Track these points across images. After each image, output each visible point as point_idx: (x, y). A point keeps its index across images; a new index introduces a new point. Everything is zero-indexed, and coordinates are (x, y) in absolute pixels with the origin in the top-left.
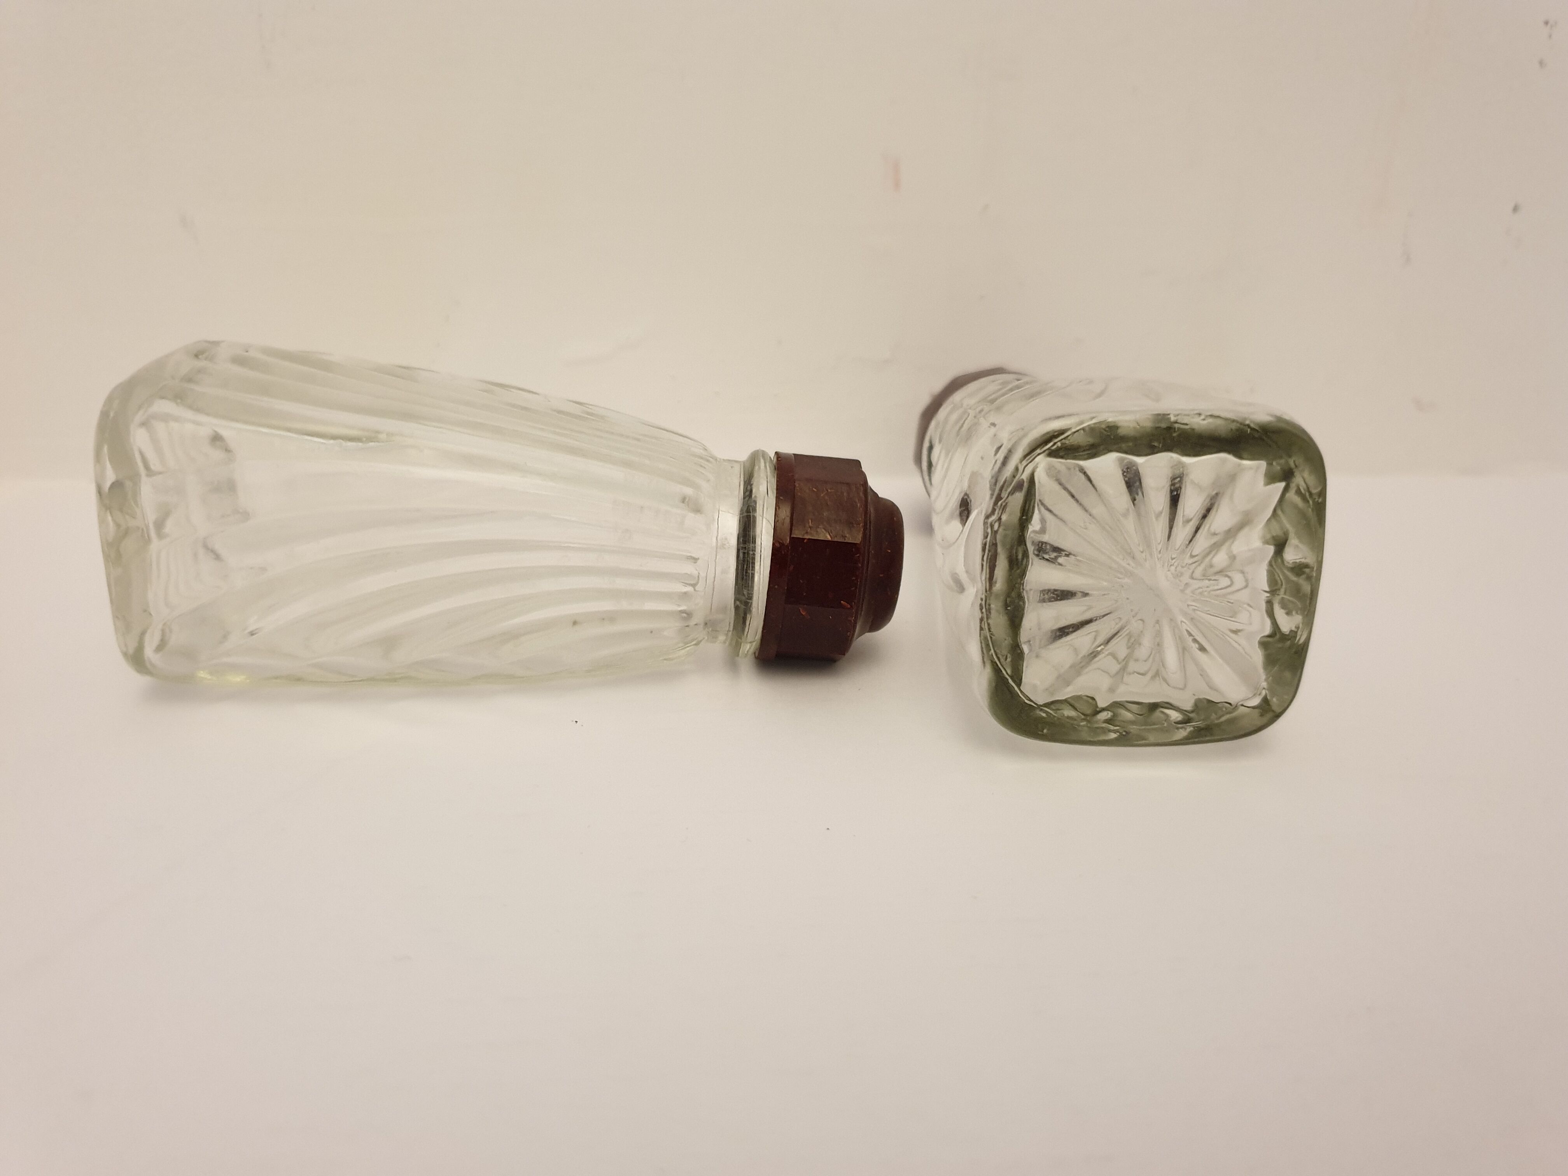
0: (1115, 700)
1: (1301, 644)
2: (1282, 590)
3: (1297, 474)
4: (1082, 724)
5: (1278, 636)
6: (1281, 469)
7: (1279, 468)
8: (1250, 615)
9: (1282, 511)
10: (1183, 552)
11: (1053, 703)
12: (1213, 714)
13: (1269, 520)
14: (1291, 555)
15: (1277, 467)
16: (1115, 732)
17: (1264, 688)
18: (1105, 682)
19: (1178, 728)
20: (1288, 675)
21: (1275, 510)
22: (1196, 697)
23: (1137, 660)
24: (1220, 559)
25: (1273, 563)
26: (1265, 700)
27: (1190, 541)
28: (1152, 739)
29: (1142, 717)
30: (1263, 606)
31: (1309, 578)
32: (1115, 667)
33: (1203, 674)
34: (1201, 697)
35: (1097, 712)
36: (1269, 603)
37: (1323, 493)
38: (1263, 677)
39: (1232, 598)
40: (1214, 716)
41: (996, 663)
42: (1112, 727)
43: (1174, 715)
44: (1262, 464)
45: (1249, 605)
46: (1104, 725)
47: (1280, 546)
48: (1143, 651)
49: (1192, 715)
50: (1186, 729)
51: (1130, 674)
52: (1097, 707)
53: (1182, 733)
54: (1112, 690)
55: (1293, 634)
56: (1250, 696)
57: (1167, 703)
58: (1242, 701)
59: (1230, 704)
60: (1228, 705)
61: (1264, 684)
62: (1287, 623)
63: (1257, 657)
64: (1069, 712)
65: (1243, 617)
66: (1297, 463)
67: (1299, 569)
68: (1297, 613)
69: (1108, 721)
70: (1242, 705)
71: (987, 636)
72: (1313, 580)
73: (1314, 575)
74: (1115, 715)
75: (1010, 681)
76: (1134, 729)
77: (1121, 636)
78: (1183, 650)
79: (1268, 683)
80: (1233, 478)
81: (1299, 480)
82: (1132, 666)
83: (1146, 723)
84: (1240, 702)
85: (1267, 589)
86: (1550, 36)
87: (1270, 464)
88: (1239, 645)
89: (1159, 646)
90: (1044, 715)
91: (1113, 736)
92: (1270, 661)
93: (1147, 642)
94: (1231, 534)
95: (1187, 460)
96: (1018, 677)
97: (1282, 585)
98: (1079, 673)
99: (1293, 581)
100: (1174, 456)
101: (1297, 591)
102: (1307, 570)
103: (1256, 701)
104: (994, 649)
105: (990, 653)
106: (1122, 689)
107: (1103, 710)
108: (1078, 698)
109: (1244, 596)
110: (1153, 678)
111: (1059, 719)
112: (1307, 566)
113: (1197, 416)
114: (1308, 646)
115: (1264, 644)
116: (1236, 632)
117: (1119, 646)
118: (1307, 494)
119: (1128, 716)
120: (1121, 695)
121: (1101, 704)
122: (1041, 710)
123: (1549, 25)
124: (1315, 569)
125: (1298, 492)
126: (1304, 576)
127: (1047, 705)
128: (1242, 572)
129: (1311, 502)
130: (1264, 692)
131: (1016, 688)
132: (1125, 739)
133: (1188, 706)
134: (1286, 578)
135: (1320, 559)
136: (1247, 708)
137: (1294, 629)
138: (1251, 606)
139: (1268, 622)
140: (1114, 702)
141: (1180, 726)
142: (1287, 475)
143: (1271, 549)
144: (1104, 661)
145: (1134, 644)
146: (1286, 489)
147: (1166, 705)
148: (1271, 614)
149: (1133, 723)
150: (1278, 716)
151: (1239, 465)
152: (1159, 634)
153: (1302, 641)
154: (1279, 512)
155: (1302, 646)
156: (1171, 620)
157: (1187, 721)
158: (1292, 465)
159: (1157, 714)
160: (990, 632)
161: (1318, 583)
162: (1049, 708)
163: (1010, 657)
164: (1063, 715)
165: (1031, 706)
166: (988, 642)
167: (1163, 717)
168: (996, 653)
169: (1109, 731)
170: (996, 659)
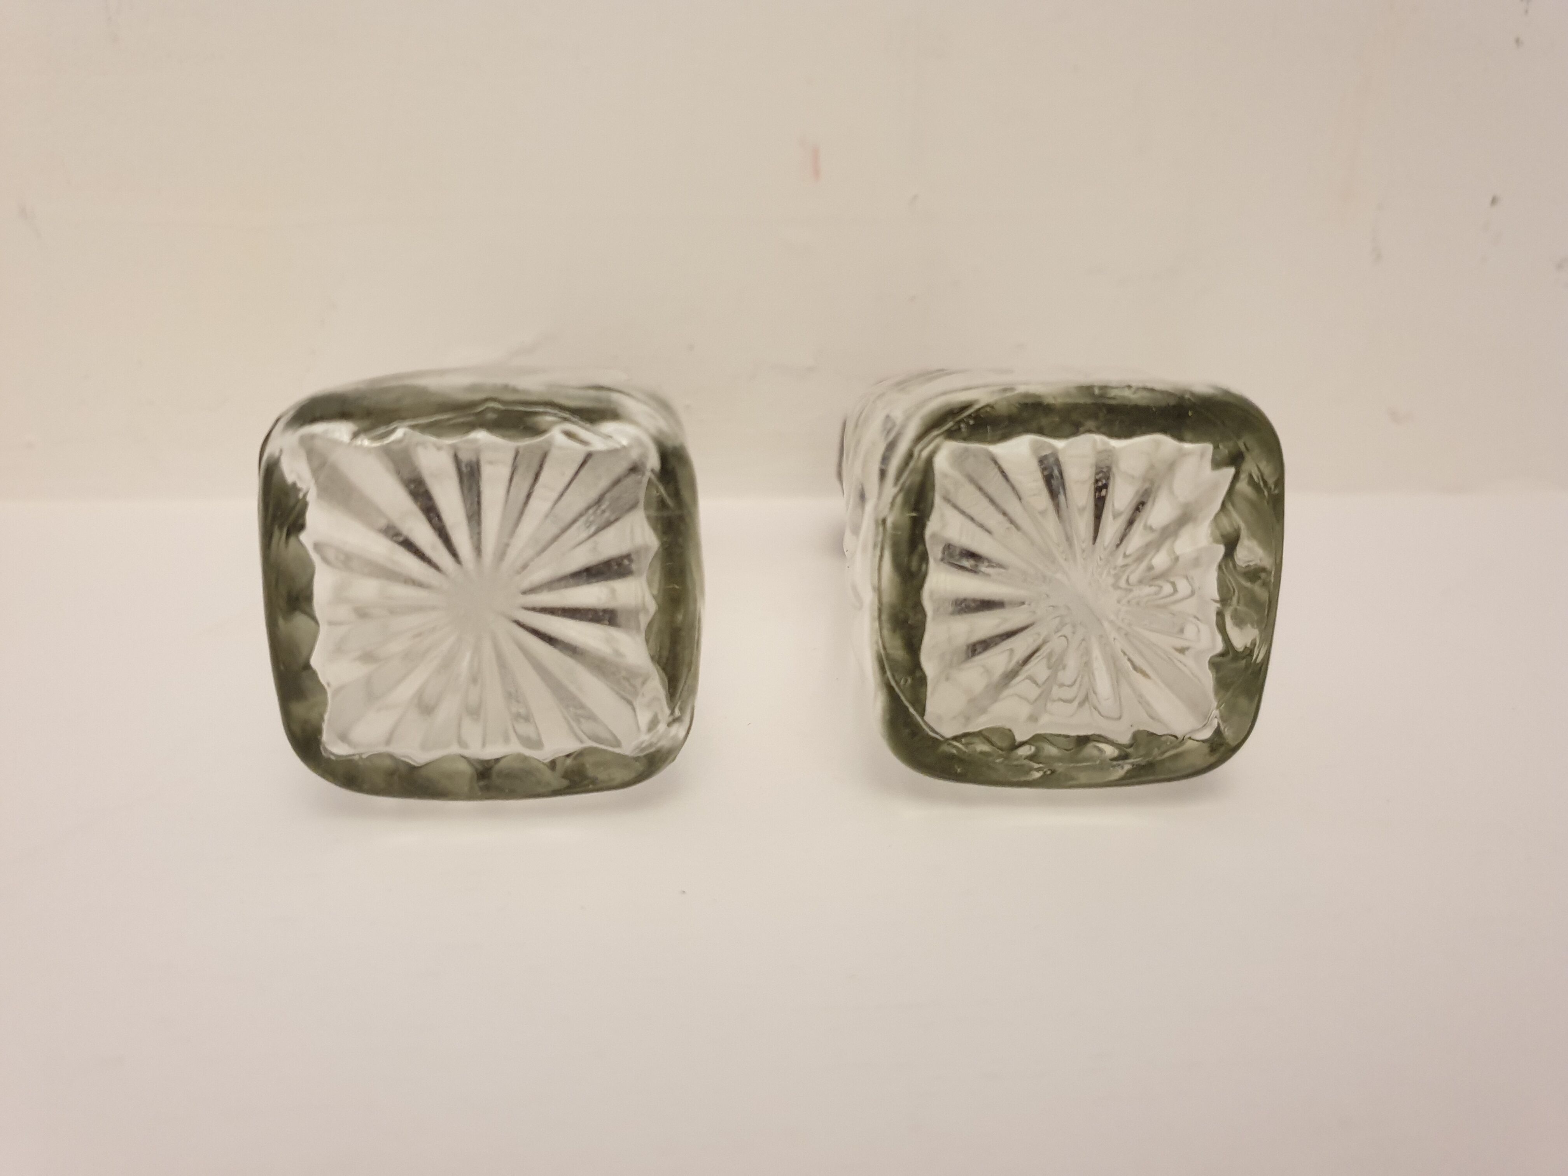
0: (1037, 732)
1: (1258, 664)
2: (1235, 599)
3: (1248, 457)
4: (998, 761)
5: (1231, 655)
6: (1229, 452)
7: (1227, 452)
8: (1199, 631)
9: (1233, 505)
10: (1112, 554)
11: (965, 735)
12: (1156, 750)
13: (1217, 516)
14: (1244, 557)
15: (1224, 451)
16: (1038, 770)
17: (1216, 717)
18: (1025, 710)
19: (1114, 766)
20: (1243, 702)
21: (1223, 505)
22: (1135, 729)
23: (1062, 685)
24: (1160, 560)
25: (1224, 567)
26: (1218, 732)
27: (1122, 540)
28: (1083, 778)
29: (1069, 752)
30: (1213, 618)
31: (1265, 584)
32: (1034, 692)
33: (1142, 700)
34: (1142, 728)
35: (1016, 746)
36: (1220, 614)
37: (1280, 482)
38: (1215, 704)
39: (1176, 608)
40: (1156, 751)
41: (893, 688)
42: (1036, 766)
43: (1110, 751)
44: (1209, 447)
45: (1196, 617)
46: (1027, 762)
47: (1231, 544)
48: (1066, 676)
49: (1130, 750)
50: (1122, 768)
51: (1054, 701)
52: (1014, 739)
53: (1120, 773)
54: (1033, 718)
55: (1249, 652)
56: (1199, 727)
57: (1100, 736)
58: (1190, 733)
59: (1176, 737)
60: (1173, 738)
61: (1216, 712)
62: (1241, 638)
63: (1208, 679)
64: (982, 747)
65: (1190, 631)
66: (1248, 445)
67: (1254, 574)
68: (1253, 626)
69: (1032, 758)
70: (1190, 738)
71: (882, 655)
72: (1272, 587)
73: (1272, 580)
74: (1038, 749)
75: (911, 710)
76: (1060, 767)
77: (1039, 656)
78: (1117, 675)
79: (1220, 712)
80: (1171, 466)
81: (1250, 466)
82: (1056, 692)
83: (1073, 760)
84: (1187, 734)
85: (1217, 597)
87: (1216, 447)
88: (1185, 666)
89: (1087, 665)
90: (954, 751)
91: (1037, 775)
92: (1222, 684)
93: (1072, 662)
94: (1171, 531)
95: (1116, 444)
96: (920, 705)
97: (1234, 592)
98: (995, 700)
99: (1246, 588)
100: (1100, 437)
101: (1252, 601)
102: (1263, 575)
103: (1207, 734)
104: (891, 672)
106: (1045, 719)
107: (1022, 744)
108: (993, 730)
109: (1189, 606)
110: (1081, 704)
111: (970, 755)
112: (1263, 570)
113: (1127, 389)
114: (1267, 664)
115: (1215, 664)
116: (1182, 651)
117: (1038, 668)
118: (1262, 484)
119: (1052, 751)
120: (1047, 725)
121: (1019, 737)
122: (950, 744)
124: (1273, 573)
125: (1251, 480)
126: (1259, 582)
127: (955, 738)
128: (1187, 578)
129: (1266, 493)
130: (1215, 723)
131: (919, 719)
132: (1050, 780)
133: (1125, 739)
134: (1238, 583)
135: (1278, 561)
136: (1195, 742)
137: (1249, 645)
138: (1198, 619)
139: (1219, 638)
140: (1036, 735)
141: (1115, 763)
142: (1236, 459)
143: (1221, 549)
144: (1021, 685)
145: (1056, 664)
146: (1236, 478)
147: (1099, 739)
148: (1221, 628)
149: (1060, 759)
150: (1232, 752)
151: (1180, 450)
152: (1087, 652)
153: (1259, 660)
154: (1229, 506)
155: (1260, 665)
156: (1101, 636)
157: (1124, 757)
158: (1243, 448)
159: (1090, 750)
160: (885, 648)
161: (1277, 590)
162: (959, 742)
163: (909, 681)
164: (975, 751)
165: (937, 739)
166: (884, 663)
167: (1095, 753)
168: (894, 676)
169: (1031, 769)
170: (893, 683)
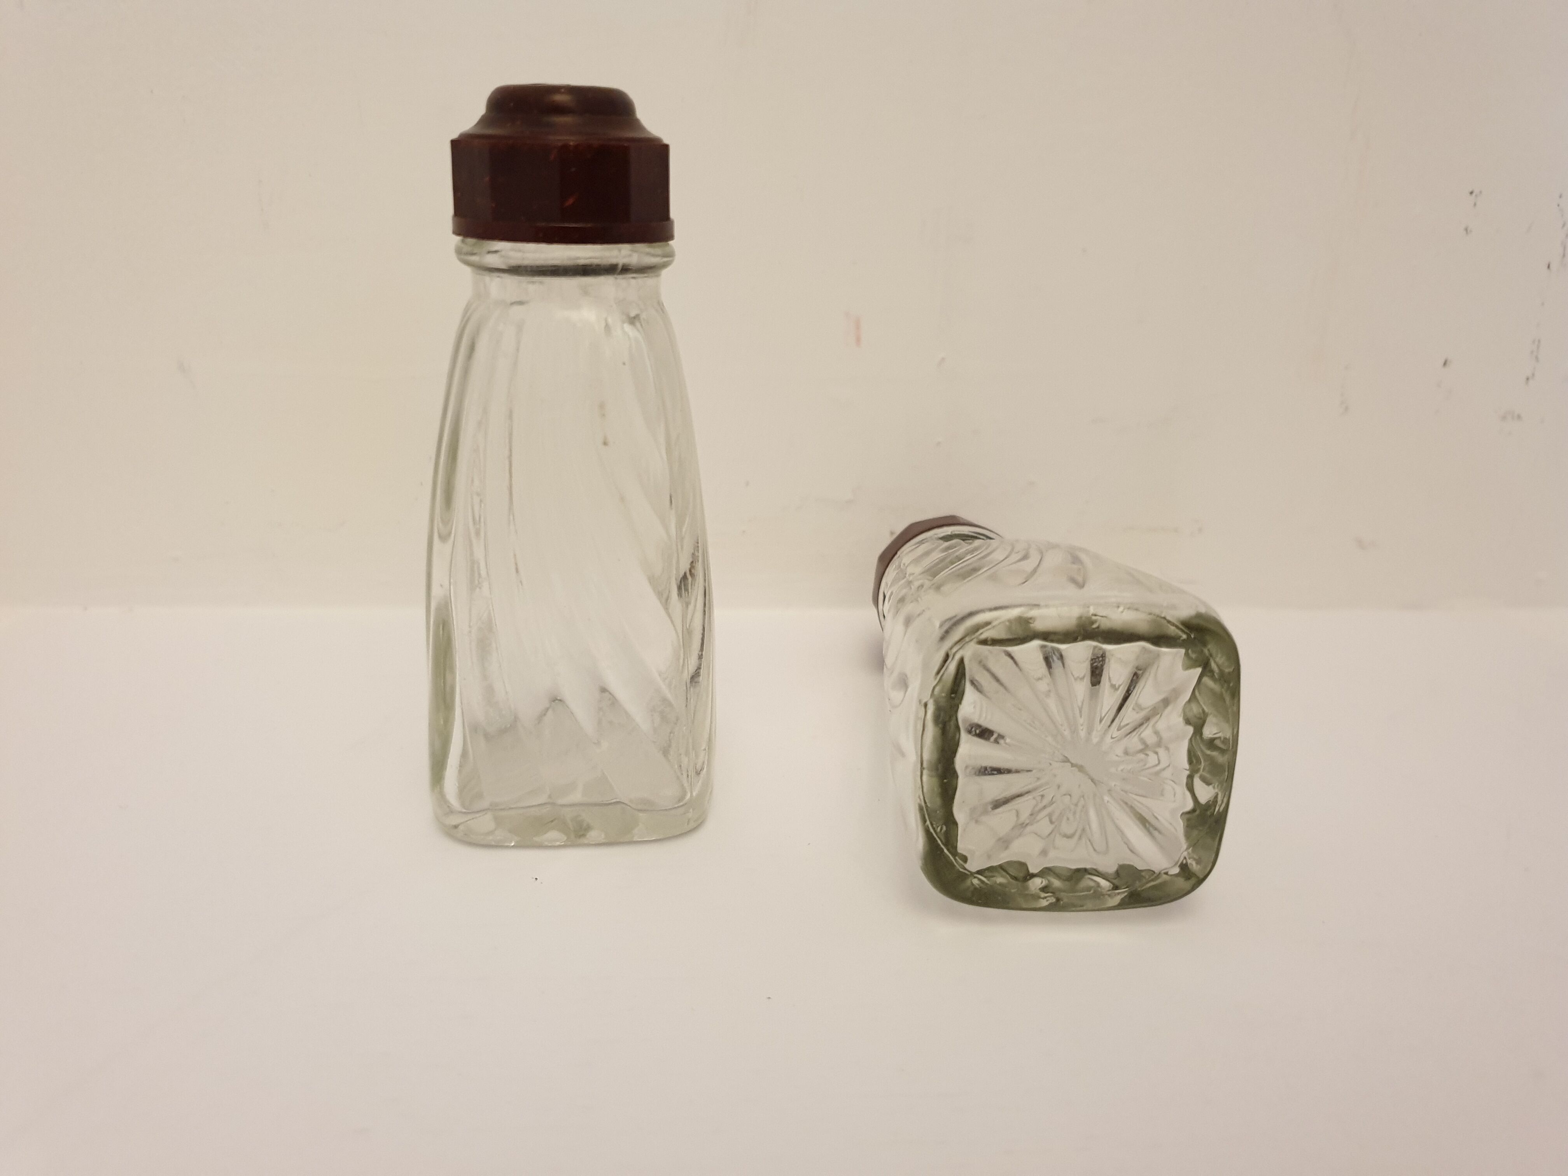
0: (1045, 866)
12: (1137, 882)
14: (1209, 732)
36: (1190, 778)
41: (931, 833)
52: (1028, 871)
63: (1180, 826)
71: (923, 807)
86: (1475, 204)
100: (1094, 643)
104: (930, 821)
105: (926, 824)
106: (1052, 854)
114: (1228, 814)
121: (1033, 870)
123: (1474, 194)
140: (1044, 868)
147: (1094, 872)
148: (1190, 788)
150: (1201, 881)
159: (1087, 881)
160: (925, 803)
161: (1235, 757)
162: (982, 875)
163: (944, 828)
164: (996, 882)
165: (965, 873)
166: (924, 812)
167: (1092, 884)
168: (932, 824)
169: (1040, 897)
170: (932, 830)
